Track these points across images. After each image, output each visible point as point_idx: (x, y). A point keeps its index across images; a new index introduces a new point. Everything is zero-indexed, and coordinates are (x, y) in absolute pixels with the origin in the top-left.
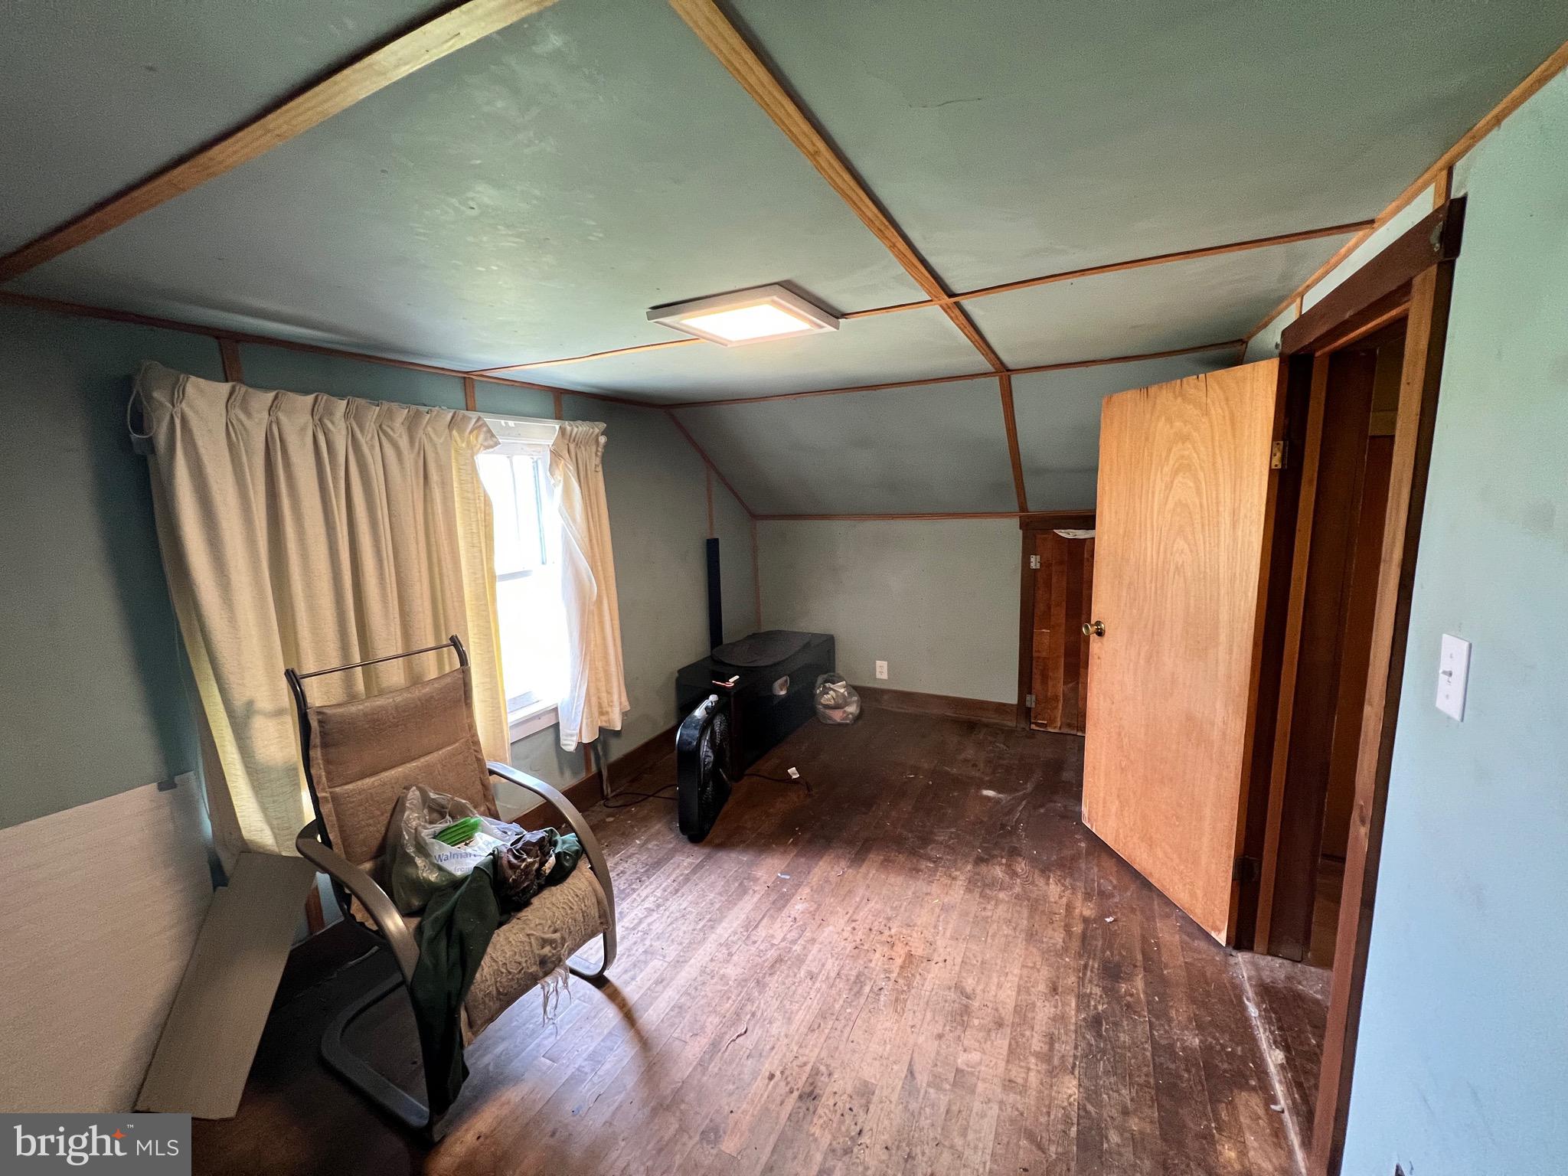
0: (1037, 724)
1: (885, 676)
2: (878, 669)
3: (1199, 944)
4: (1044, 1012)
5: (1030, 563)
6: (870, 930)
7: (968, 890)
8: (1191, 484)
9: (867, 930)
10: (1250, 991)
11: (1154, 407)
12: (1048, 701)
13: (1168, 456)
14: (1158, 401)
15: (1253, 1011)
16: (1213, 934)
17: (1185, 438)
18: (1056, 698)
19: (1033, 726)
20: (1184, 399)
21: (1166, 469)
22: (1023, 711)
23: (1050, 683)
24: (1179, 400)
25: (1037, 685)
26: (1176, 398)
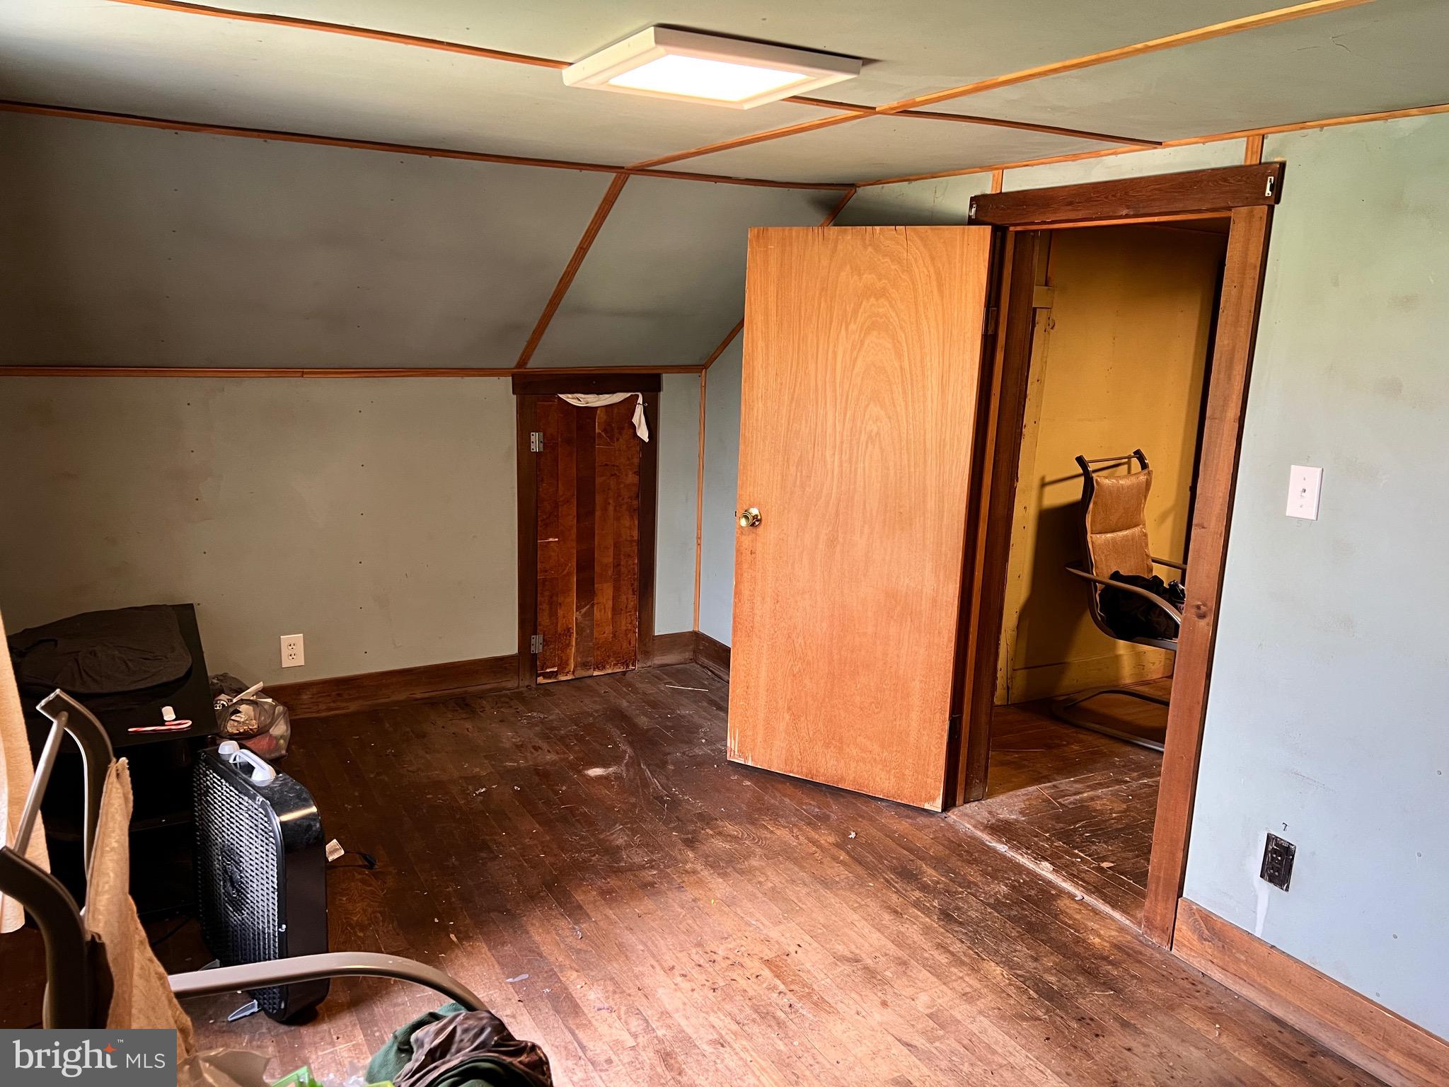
0: (546, 676)
1: (300, 661)
2: (285, 652)
3: (922, 820)
4: (913, 933)
5: (529, 442)
6: (700, 966)
7: (724, 875)
8: (890, 346)
9: (698, 968)
10: (985, 837)
11: (834, 250)
12: (557, 639)
13: (855, 311)
14: (840, 247)
15: (1002, 848)
16: (927, 806)
17: (882, 294)
18: (568, 631)
19: (541, 680)
20: (877, 249)
21: (852, 327)
22: (526, 661)
23: (560, 613)
24: (870, 249)
25: (544, 619)
26: (865, 247)
